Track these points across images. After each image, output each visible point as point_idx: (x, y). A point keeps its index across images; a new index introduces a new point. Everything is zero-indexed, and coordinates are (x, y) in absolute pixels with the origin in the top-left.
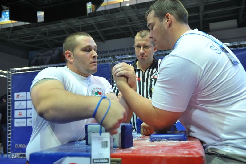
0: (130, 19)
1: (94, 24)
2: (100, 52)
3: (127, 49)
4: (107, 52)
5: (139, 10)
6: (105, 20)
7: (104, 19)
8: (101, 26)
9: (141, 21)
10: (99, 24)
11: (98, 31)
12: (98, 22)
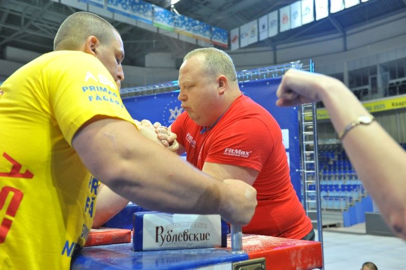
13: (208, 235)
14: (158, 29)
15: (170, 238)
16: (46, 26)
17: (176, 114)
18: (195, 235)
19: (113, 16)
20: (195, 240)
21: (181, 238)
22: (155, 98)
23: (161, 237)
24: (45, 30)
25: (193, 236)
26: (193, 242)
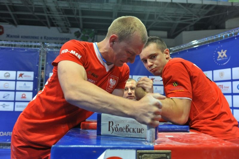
0: (48, 9)
1: (6, 5)
2: (10, 36)
3: (41, 38)
4: (18, 37)
5: (59, 2)
6: (22, 4)
7: (20, 2)
8: (14, 8)
9: (59, 13)
10: (13, 7)
11: (10, 13)
12: (13, 4)
13: (142, 129)
14: (232, 3)
15: (117, 129)
16: (167, 16)
17: (222, 54)
18: (133, 129)
19: (202, 2)
20: (133, 132)
21: (124, 130)
22: (208, 46)
23: (111, 128)
24: (166, 19)
25: (132, 129)
26: (132, 133)
